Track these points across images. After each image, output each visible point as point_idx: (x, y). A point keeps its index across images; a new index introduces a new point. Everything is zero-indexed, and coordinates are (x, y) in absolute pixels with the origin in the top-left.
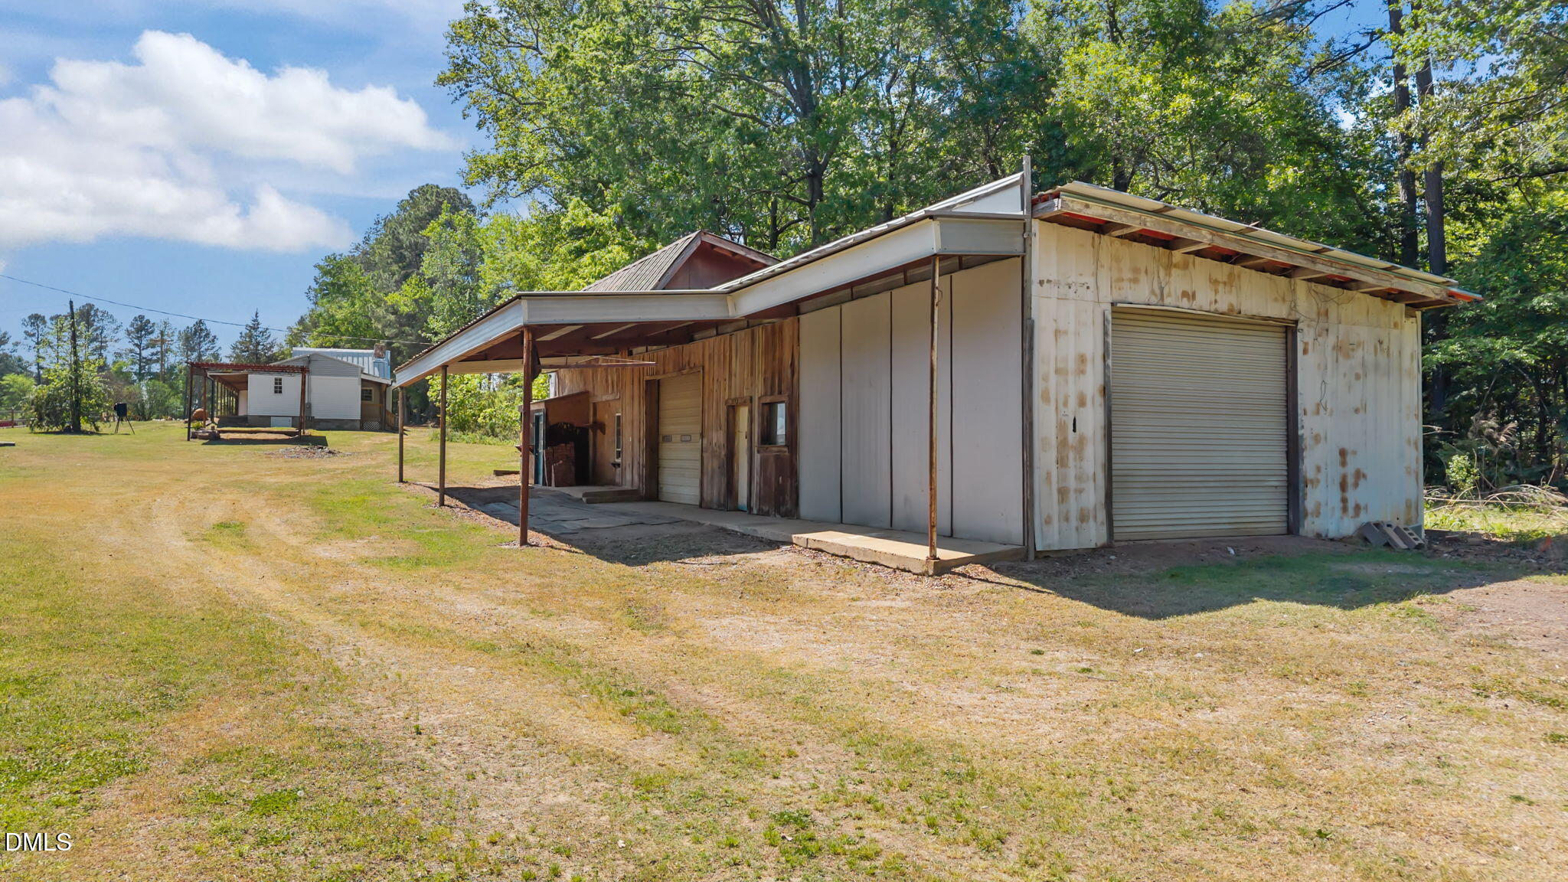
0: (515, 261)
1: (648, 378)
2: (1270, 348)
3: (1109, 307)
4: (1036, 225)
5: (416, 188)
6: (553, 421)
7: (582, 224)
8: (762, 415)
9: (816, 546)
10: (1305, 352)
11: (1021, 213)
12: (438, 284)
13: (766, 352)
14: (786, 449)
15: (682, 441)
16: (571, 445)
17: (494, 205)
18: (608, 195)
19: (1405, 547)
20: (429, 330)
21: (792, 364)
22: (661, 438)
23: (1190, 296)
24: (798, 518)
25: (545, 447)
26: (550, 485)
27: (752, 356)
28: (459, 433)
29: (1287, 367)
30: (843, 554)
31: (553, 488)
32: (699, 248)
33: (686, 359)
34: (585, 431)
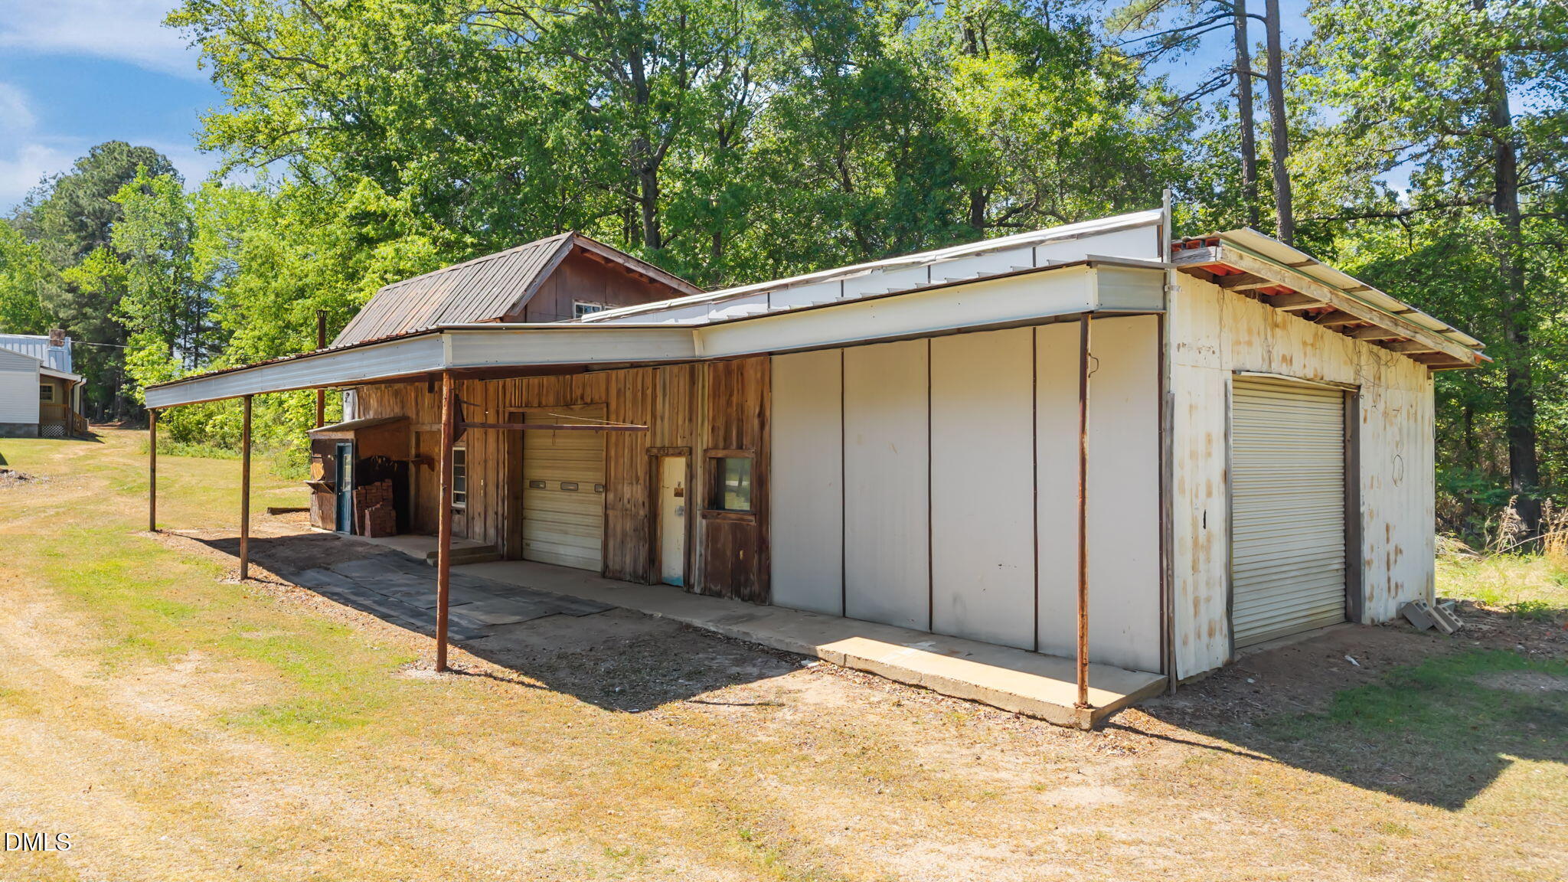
0: (256, 243)
1: (512, 410)
2: (1329, 414)
3: (1230, 376)
4: (1175, 277)
5: (99, 144)
6: (365, 454)
7: (372, 208)
8: (707, 471)
9: (862, 666)
10: (1365, 420)
11: (1159, 260)
12: (133, 260)
13: (715, 394)
14: (752, 518)
15: (563, 489)
16: (389, 482)
17: (230, 174)
18: (405, 175)
19: (1450, 630)
20: (124, 315)
21: (761, 414)
22: (527, 483)
23: (1288, 360)
24: (771, 604)
25: (355, 486)
26: (362, 534)
27: (692, 395)
28: (181, 445)
29: (1344, 435)
30: (915, 682)
31: (367, 538)
32: (571, 252)
33: (579, 392)
34: (404, 465)
